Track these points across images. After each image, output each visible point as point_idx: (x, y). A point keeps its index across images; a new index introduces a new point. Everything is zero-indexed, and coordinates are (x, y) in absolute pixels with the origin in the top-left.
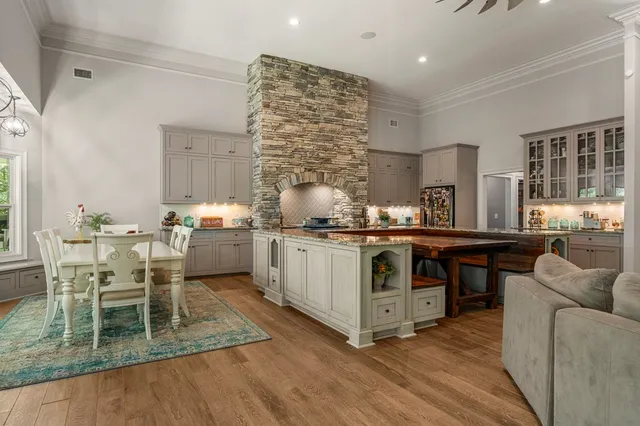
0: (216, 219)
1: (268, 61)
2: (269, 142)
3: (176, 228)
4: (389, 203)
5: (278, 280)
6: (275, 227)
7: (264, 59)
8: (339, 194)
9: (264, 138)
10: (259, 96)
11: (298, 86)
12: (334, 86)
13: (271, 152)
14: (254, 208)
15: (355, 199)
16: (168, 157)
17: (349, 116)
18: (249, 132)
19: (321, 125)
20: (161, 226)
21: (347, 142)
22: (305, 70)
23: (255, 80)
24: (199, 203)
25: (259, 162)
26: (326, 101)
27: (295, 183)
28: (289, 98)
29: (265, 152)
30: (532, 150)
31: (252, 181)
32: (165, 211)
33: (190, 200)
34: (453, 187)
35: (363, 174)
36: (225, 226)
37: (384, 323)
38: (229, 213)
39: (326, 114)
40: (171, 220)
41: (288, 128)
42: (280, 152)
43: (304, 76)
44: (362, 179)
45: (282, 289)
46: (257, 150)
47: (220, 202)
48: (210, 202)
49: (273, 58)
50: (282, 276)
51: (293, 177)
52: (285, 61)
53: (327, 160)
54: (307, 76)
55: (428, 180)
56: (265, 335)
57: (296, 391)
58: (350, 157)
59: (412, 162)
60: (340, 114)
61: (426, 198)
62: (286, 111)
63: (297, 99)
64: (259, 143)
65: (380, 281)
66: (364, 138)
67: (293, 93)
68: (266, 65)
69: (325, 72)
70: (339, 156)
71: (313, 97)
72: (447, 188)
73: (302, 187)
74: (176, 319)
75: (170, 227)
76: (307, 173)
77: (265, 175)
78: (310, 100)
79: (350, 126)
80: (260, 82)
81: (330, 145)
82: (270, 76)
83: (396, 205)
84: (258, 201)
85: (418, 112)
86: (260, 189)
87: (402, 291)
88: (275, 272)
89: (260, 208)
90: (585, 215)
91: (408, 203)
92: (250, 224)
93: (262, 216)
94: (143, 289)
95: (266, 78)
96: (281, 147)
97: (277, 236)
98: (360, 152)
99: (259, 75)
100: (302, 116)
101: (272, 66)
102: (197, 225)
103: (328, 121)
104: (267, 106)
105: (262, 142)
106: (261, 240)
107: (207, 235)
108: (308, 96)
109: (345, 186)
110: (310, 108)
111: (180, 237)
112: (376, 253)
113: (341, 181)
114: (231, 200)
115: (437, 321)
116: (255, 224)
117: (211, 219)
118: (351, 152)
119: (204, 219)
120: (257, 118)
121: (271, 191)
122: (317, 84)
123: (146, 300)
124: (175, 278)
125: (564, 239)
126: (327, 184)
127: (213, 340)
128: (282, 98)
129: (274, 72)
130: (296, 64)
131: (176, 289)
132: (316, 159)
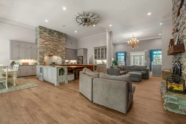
0: (27, 63)
1: (41, 27)
2: (41, 46)
3: (15, 65)
4: (71, 60)
5: (42, 75)
6: (43, 65)
7: (40, 27)
8: (59, 58)
9: (40, 45)
10: (39, 35)
11: (48, 34)
12: (58, 35)
13: (42, 48)
14: (37, 60)
15: (63, 59)
16: (12, 42)
17: (61, 41)
18: (36, 43)
19: (54, 43)
20: (10, 65)
21: (60, 46)
22: (50, 30)
23: (37, 31)
24: (22, 59)
25: (39, 50)
26: (56, 38)
27: (48, 55)
28: (46, 36)
29: (40, 48)
30: (95, 50)
31: (37, 54)
32: (11, 61)
33: (19, 58)
34: (83, 56)
35: (64, 53)
36: (29, 65)
37: (62, 81)
38: (31, 62)
39: (56, 40)
40: (13, 63)
41: (46, 43)
42: (44, 48)
43: (50, 32)
44: (64, 54)
45: (43, 77)
46: (38, 47)
47: (28, 59)
48: (25, 59)
49: (42, 27)
50: (43, 74)
51: (48, 54)
52: (45, 28)
53: (56, 50)
54: (51, 32)
55: (78, 55)
56: (37, 86)
57: (42, 92)
58: (61, 50)
59: (76, 51)
60: (59, 41)
61: (78, 59)
62: (46, 39)
63: (49, 37)
64: (39, 46)
65: (61, 73)
66: (65, 46)
67: (47, 35)
68: (40, 28)
69: (56, 31)
70: (59, 50)
71: (52, 36)
72: (81, 57)
73: (50, 56)
74: (15, 84)
75: (13, 65)
76: (51, 53)
77: (40, 53)
78: (52, 37)
79: (61, 43)
80: (39, 32)
81: (57, 47)
82: (41, 31)
83: (72, 60)
84: (38, 59)
85: (77, 41)
86: (39, 56)
87: (65, 75)
88: (41, 74)
89: (39, 61)
90: (102, 62)
91: (75, 60)
92: (37, 64)
93: (39, 62)
94: (5, 78)
95: (40, 31)
96: (44, 47)
97: (42, 66)
98: (64, 49)
99: (38, 30)
100: (50, 40)
101: (42, 29)
102: (21, 64)
103: (56, 42)
104: (40, 37)
105: (39, 45)
106: (38, 68)
107: (24, 67)
108: (51, 36)
109: (60, 56)
110: (52, 39)
111: (16, 67)
112: (60, 68)
113: (59, 55)
114: (31, 58)
115: (73, 80)
116: (38, 64)
117: (25, 63)
118: (62, 49)
119: (23, 63)
120: (38, 40)
121: (42, 57)
122: (53, 34)
123: (6, 81)
124: (14, 76)
125: (97, 66)
126: (56, 55)
127: (24, 88)
128: (45, 36)
129: (43, 30)
130: (49, 29)
131: (15, 78)
132: (53, 50)
